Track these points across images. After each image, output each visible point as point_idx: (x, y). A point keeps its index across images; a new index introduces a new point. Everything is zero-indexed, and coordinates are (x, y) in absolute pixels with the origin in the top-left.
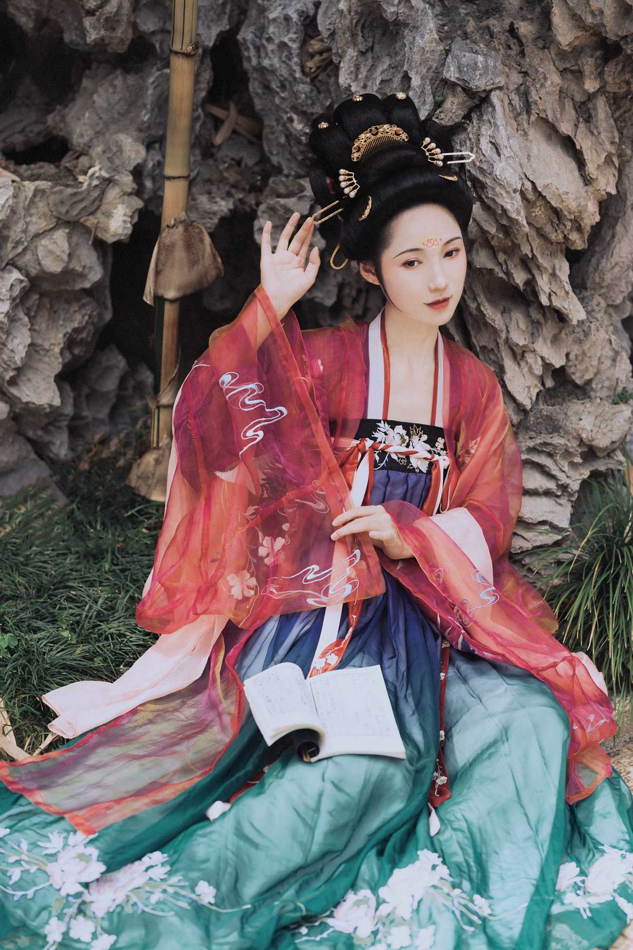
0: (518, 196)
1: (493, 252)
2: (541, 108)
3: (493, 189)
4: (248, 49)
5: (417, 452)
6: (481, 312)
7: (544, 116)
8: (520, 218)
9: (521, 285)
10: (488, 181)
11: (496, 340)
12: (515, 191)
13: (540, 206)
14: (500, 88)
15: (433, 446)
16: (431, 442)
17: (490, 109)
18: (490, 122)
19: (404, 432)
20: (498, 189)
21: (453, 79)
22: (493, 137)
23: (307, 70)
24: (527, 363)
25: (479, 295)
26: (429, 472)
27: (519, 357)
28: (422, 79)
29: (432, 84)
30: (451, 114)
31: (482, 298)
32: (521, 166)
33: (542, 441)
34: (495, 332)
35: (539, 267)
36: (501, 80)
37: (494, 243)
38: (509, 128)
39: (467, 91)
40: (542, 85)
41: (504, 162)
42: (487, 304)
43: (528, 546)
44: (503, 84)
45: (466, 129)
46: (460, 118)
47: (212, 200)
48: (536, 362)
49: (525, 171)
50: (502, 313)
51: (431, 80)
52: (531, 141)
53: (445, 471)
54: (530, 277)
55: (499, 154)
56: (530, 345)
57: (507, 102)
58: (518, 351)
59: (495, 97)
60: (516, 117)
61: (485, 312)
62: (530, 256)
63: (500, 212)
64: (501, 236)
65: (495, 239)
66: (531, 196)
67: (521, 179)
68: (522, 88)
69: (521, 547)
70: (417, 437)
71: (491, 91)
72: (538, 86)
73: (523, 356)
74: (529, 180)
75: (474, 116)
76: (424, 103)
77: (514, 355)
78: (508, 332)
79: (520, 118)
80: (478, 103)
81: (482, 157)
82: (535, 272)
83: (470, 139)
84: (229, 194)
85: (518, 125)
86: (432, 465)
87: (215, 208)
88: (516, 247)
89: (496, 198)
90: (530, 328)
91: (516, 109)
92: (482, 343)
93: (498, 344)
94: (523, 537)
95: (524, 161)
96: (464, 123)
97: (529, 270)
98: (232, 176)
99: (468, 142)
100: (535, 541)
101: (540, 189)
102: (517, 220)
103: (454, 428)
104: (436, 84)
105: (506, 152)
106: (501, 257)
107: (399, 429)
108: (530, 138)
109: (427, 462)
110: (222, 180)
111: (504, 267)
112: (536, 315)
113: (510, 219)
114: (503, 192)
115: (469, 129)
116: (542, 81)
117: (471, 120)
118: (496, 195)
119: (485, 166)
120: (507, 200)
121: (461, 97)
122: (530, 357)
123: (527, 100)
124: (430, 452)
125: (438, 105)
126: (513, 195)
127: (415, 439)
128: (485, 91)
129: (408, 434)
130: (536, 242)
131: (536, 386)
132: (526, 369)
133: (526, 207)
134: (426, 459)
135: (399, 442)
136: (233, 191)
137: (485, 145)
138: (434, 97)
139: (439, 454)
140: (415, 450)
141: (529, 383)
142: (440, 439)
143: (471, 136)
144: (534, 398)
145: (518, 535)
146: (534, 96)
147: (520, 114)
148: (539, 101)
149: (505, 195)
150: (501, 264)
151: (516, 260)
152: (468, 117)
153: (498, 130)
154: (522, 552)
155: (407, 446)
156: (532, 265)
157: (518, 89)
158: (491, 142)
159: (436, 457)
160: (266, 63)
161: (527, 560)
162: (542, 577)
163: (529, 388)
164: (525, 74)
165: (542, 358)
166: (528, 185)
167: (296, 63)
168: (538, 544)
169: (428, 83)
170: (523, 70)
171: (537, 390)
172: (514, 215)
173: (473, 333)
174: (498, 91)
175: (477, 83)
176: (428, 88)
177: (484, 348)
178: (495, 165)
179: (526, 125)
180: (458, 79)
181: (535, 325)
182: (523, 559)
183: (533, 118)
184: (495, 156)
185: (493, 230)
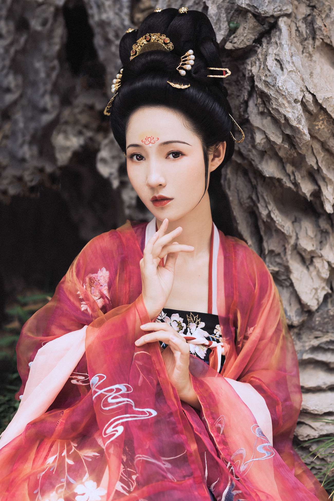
0: (299, 106)
1: (281, 162)
2: (325, 33)
3: (276, 100)
4: (91, 8)
5: (194, 339)
6: (272, 219)
7: (329, 42)
8: (301, 127)
9: (308, 195)
10: (271, 93)
11: (284, 246)
12: (296, 101)
13: (322, 120)
14: (288, 16)
15: (211, 333)
16: (209, 329)
17: (278, 33)
18: (277, 43)
19: (181, 320)
20: (280, 100)
21: (244, 6)
22: (278, 55)
23: (136, 20)
24: (315, 267)
25: (269, 204)
26: (207, 359)
27: (308, 262)
28: (219, 8)
29: (227, 13)
30: (242, 38)
31: (271, 207)
32: (303, 80)
33: (328, 339)
34: (284, 237)
35: (324, 179)
36: (289, 9)
37: (281, 154)
38: (293, 48)
39: (257, 16)
40: (327, 16)
41: (286, 75)
42: (277, 212)
43: (314, 434)
44: (290, 11)
45: (256, 52)
46: (251, 41)
47: (67, 138)
48: (323, 266)
49: (306, 84)
50: (293, 223)
51: (227, 9)
52: (315, 62)
53: (223, 357)
54: (316, 187)
55: (282, 69)
56: (319, 252)
57: (294, 28)
58: (307, 257)
59: (282, 23)
60: (303, 40)
61: (275, 219)
62: (315, 167)
63: (283, 122)
64: (286, 146)
65: (282, 150)
66: (312, 107)
67: (302, 91)
68: (309, 18)
69: (308, 436)
70: (195, 325)
71: (279, 17)
72: (324, 16)
73: (312, 262)
74: (310, 93)
75: (264, 41)
76: (220, 29)
77: (303, 260)
78: (297, 238)
79: (305, 43)
80: (267, 28)
81: (267, 72)
82: (321, 183)
83: (259, 59)
84: (80, 133)
85: (304, 48)
86: (210, 351)
87: (68, 143)
88: (302, 158)
89: (280, 109)
90: (319, 236)
91: (302, 35)
92: (272, 248)
93: (285, 249)
94: (310, 426)
95: (306, 76)
96: (255, 46)
97: (315, 181)
98: (84, 119)
99: (257, 63)
100: (321, 430)
101: (320, 101)
102: (298, 128)
103: (231, 316)
104: (231, 14)
105: (288, 67)
106: (289, 168)
107: (176, 317)
108: (314, 58)
109: (205, 349)
110: (76, 122)
111: (292, 178)
112: (324, 225)
113: (292, 127)
114: (285, 102)
115: (259, 51)
116: (328, 11)
117: (261, 44)
118: (280, 105)
119: (269, 80)
120: (289, 109)
121: (251, 22)
122: (317, 262)
123: (313, 27)
124: (208, 338)
125: (232, 31)
126: (294, 104)
127: (193, 326)
128: (272, 16)
129: (185, 322)
130: (321, 155)
131: (323, 288)
132: (314, 273)
133: (308, 119)
134: (204, 345)
135: (177, 329)
136: (85, 131)
137: (271, 62)
138: (229, 24)
139: (218, 341)
140: (192, 336)
141: (316, 286)
142: (218, 326)
143: (260, 56)
144: (321, 299)
145: (306, 424)
146: (319, 23)
147: (306, 39)
148: (323, 28)
149: (287, 105)
150: (289, 175)
151: (304, 172)
152: (258, 41)
153: (282, 49)
154: (309, 440)
155: (185, 332)
156: (318, 177)
157: (305, 19)
158: (276, 60)
159: (214, 344)
160: (104, 17)
161: (314, 448)
162: (328, 464)
163: (316, 289)
164: (313, 7)
165: (329, 263)
166: (309, 98)
167: (126, 14)
168: (324, 433)
169: (223, 11)
170: (312, 4)
171: (324, 293)
172: (294, 123)
173: (265, 238)
174: (285, 19)
175: (265, 9)
176: (224, 15)
177: (271, 252)
178: (278, 77)
179: (311, 49)
180: (248, 5)
181: (324, 235)
182: (310, 446)
183: (318, 43)
184: (279, 71)
185: (278, 140)
